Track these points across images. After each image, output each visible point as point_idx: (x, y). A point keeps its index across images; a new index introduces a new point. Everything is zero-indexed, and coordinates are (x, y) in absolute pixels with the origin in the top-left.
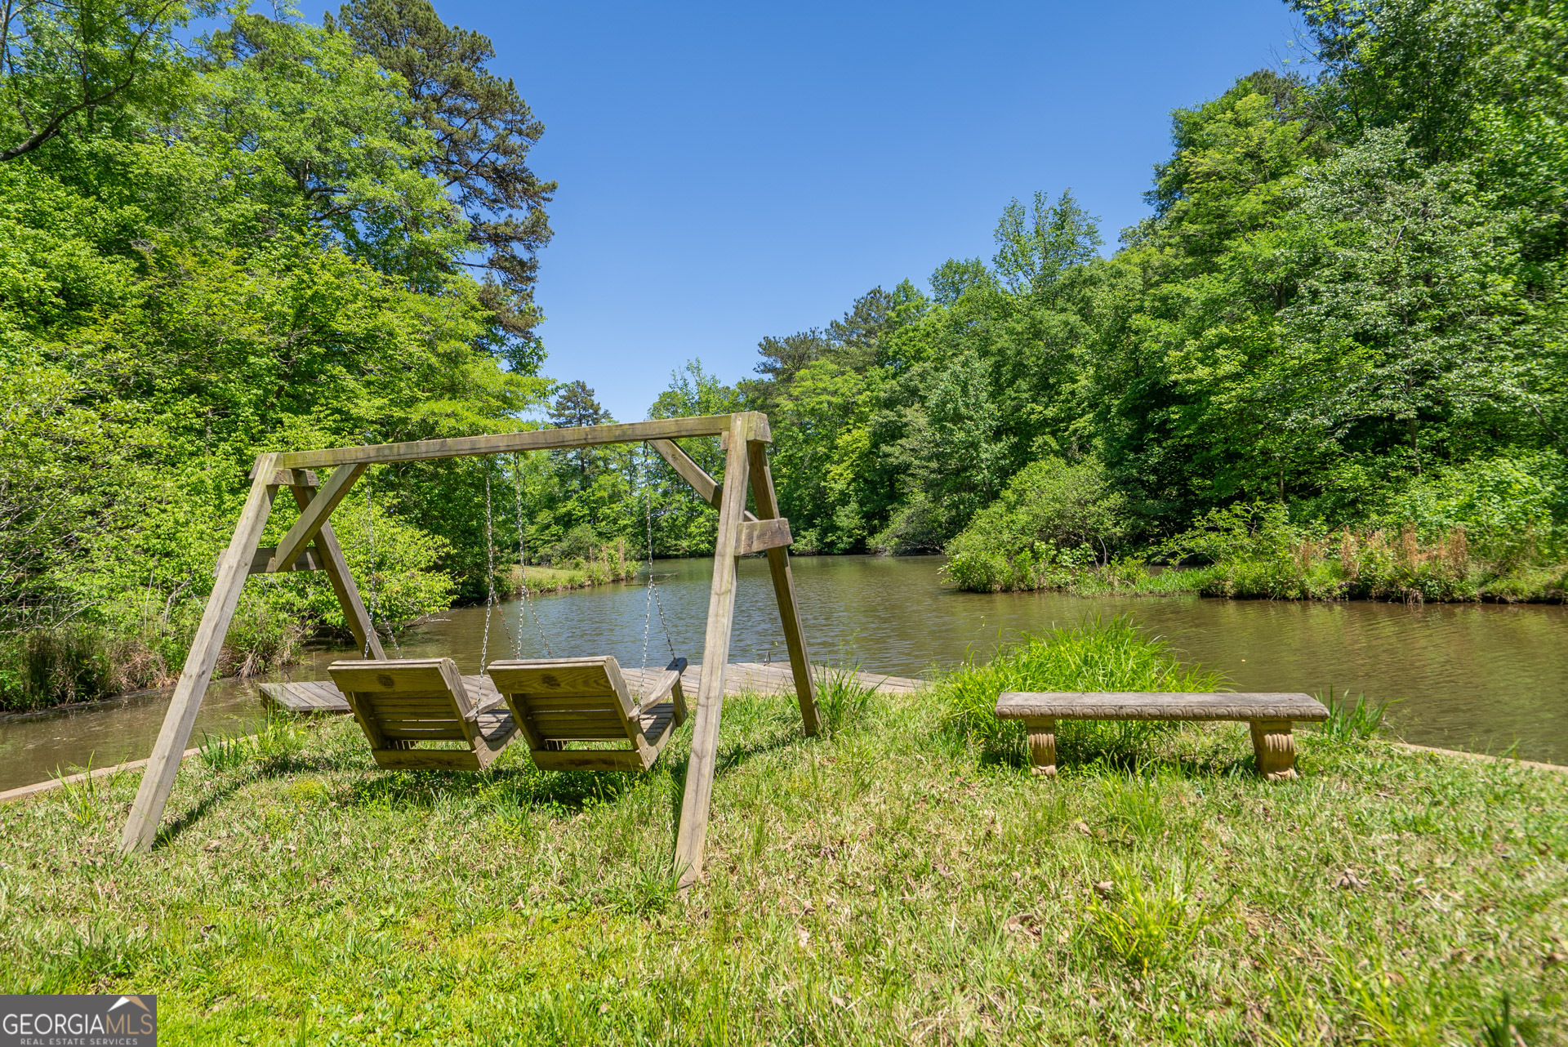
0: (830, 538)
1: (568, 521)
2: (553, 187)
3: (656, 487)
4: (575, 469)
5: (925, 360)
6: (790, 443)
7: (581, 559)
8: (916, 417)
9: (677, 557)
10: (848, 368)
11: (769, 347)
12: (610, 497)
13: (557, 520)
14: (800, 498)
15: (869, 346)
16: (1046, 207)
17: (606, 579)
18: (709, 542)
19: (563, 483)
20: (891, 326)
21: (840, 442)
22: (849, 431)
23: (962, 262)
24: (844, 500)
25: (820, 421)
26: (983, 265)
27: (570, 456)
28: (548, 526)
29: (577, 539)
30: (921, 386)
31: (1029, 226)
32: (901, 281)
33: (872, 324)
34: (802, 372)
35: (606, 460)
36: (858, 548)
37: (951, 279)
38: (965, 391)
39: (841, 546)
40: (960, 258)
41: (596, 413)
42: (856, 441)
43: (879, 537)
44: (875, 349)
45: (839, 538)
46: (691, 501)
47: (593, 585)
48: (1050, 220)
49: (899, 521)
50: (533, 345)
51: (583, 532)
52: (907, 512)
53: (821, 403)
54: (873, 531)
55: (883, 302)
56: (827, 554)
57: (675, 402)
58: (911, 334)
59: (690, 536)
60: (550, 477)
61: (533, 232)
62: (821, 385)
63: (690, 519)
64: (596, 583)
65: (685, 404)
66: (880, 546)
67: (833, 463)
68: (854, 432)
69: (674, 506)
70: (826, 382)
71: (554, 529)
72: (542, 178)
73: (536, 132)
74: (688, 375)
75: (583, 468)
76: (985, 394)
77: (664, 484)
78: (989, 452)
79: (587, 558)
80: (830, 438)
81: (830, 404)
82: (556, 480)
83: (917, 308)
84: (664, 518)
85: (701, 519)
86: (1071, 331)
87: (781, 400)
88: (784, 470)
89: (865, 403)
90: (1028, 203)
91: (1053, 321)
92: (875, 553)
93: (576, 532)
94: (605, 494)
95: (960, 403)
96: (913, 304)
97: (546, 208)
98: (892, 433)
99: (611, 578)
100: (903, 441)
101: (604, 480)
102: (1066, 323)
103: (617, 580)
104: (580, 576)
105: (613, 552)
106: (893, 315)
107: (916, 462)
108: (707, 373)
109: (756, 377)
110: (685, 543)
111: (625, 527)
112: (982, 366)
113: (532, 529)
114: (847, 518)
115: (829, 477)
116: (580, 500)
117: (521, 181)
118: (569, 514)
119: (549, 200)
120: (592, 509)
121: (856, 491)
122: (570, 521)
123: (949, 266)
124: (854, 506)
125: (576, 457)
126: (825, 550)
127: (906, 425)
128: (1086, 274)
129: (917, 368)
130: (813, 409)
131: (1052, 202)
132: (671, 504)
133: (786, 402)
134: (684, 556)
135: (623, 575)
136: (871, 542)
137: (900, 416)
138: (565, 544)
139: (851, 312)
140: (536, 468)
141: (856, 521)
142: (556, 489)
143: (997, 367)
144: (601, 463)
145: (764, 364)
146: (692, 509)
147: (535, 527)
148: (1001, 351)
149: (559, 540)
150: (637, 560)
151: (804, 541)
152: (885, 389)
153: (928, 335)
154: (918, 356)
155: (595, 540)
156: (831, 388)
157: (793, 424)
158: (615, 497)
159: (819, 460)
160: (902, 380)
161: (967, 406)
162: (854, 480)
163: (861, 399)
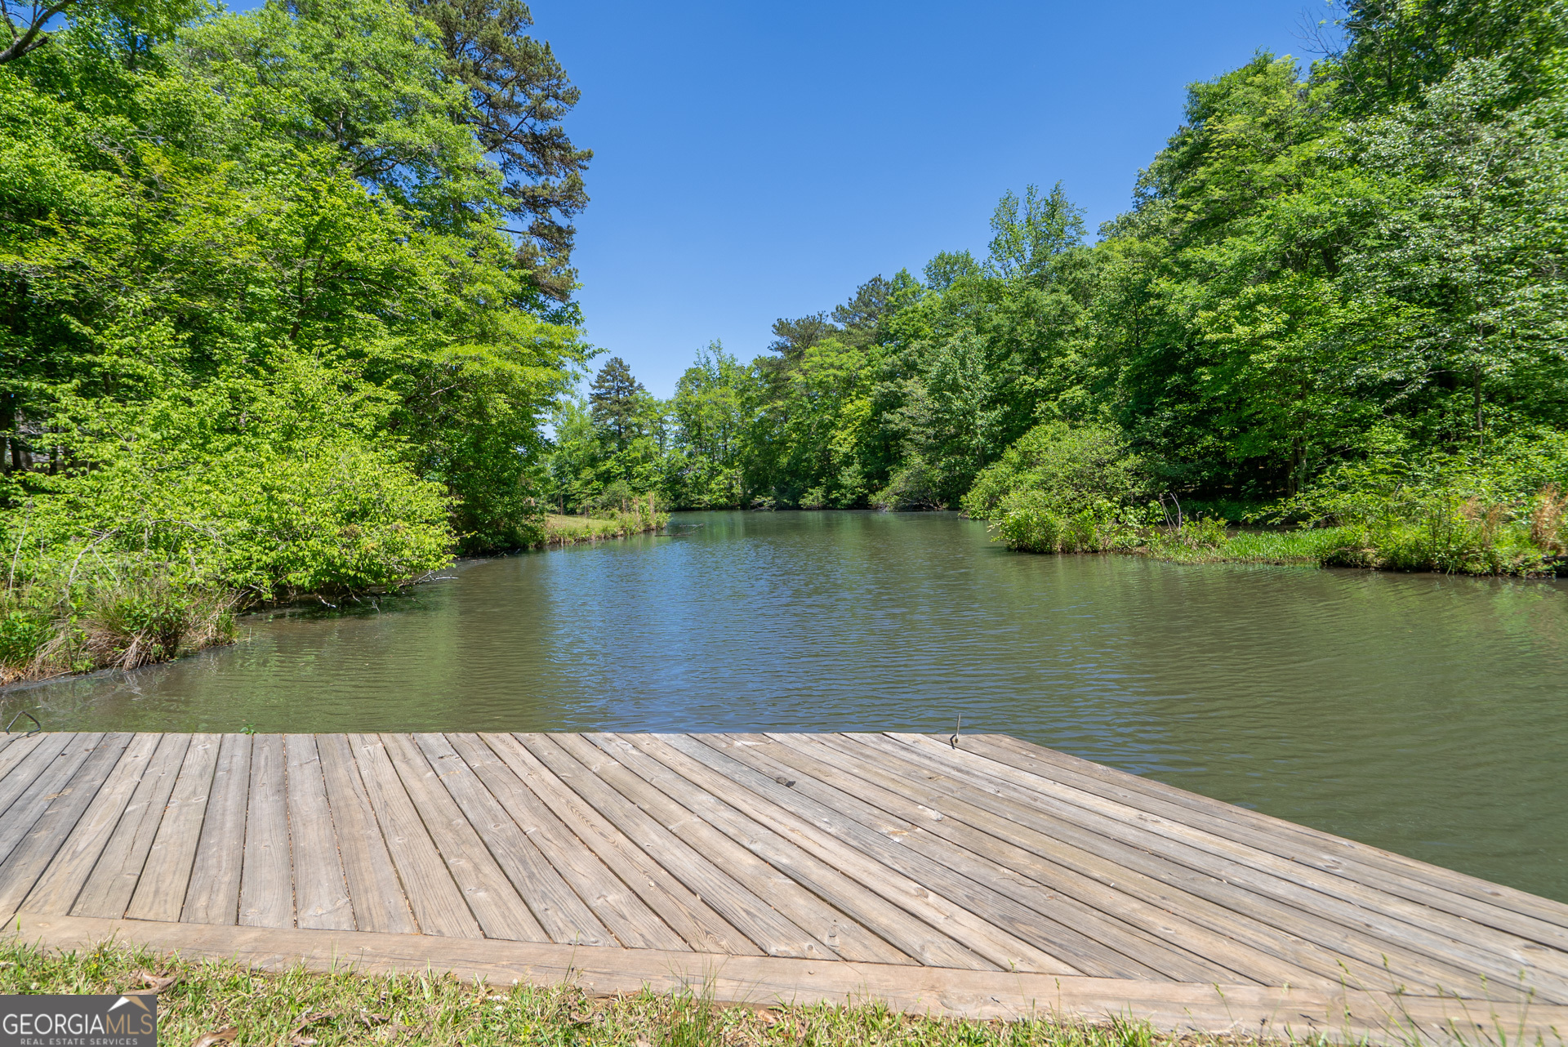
0: (835, 495)
1: (607, 478)
2: (590, 156)
3: (682, 449)
4: (613, 434)
5: (924, 338)
6: (800, 411)
7: (616, 510)
8: (915, 387)
9: (699, 509)
10: (852, 347)
11: (781, 328)
12: (643, 457)
13: (598, 477)
14: (808, 460)
15: (870, 328)
16: (1037, 199)
17: (638, 530)
18: (727, 497)
19: (603, 445)
20: (891, 309)
21: (845, 410)
22: (852, 401)
23: (953, 253)
24: (848, 461)
25: (827, 393)
26: (972, 256)
27: (609, 422)
28: (589, 482)
29: (615, 493)
30: (919, 361)
31: (1021, 216)
32: (899, 271)
33: (873, 308)
34: (812, 349)
35: (640, 426)
36: (861, 504)
37: (944, 270)
38: (963, 365)
39: (844, 501)
40: (951, 250)
41: (631, 385)
42: (859, 409)
43: (880, 494)
44: (875, 329)
45: (842, 495)
46: (712, 462)
47: (625, 535)
48: (1042, 210)
49: (899, 480)
50: (571, 309)
51: (620, 487)
52: (906, 472)
53: (828, 376)
54: (873, 490)
55: (883, 289)
56: (831, 509)
57: (699, 376)
58: (910, 315)
59: (711, 491)
60: (593, 441)
61: (570, 197)
62: (828, 360)
63: (711, 477)
64: (628, 533)
65: (708, 379)
66: (881, 502)
67: (837, 429)
68: (857, 402)
69: (698, 465)
70: (833, 358)
71: (596, 484)
72: (578, 147)
73: (573, 97)
74: (710, 354)
75: (620, 433)
76: (981, 366)
77: (689, 447)
78: (984, 419)
79: (621, 509)
80: (836, 407)
81: (835, 376)
82: (598, 442)
83: (914, 293)
84: (689, 476)
85: (721, 478)
86: (1063, 310)
87: (792, 373)
88: (794, 435)
89: (867, 377)
90: (1020, 194)
91: (1046, 300)
92: (877, 508)
93: (614, 486)
94: (639, 455)
95: (959, 374)
96: (910, 290)
97: (583, 176)
98: (892, 402)
99: (643, 528)
100: (903, 410)
101: (638, 443)
102: (1059, 302)
103: (648, 530)
104: (614, 526)
105: (644, 504)
106: (892, 299)
107: (914, 429)
108: (726, 352)
109: (769, 354)
110: (706, 498)
111: (656, 483)
112: (979, 341)
113: (577, 484)
114: (850, 477)
115: (834, 441)
116: (618, 459)
117: (558, 146)
119: (586, 169)
120: (627, 468)
121: (857, 453)
122: (609, 478)
123: (941, 257)
124: (857, 466)
125: (614, 423)
126: (830, 505)
127: (905, 395)
128: (1077, 257)
129: (915, 345)
130: (821, 382)
131: (1044, 193)
132: (694, 464)
133: (796, 376)
134: (705, 509)
135: (654, 525)
136: (873, 499)
137: (900, 387)
138: (604, 498)
139: (855, 297)
140: (581, 433)
141: (859, 480)
142: (598, 450)
143: (993, 342)
144: (635, 429)
145: (777, 343)
146: (713, 469)
147: (579, 482)
148: (996, 328)
150: (667, 512)
151: (811, 497)
152: (886, 364)
153: (926, 316)
154: (916, 335)
155: (629, 493)
156: (837, 363)
157: (802, 395)
158: (647, 457)
159: (826, 427)
160: (902, 355)
161: (964, 377)
162: (856, 444)
163: (863, 373)
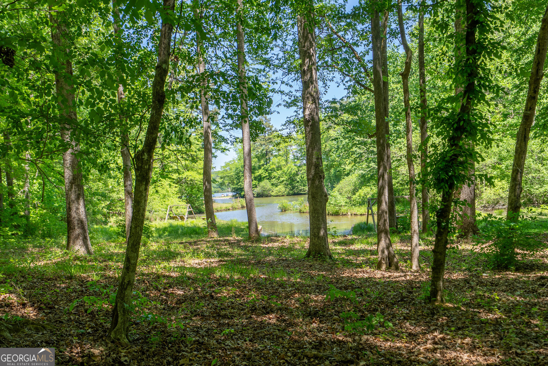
13: (256, 178)
19: (258, 161)
94: (274, 167)
101: (274, 160)
111: (283, 181)
116: (264, 169)
118: (260, 175)
120: (269, 173)
122: (261, 178)
149: (256, 187)
158: (279, 168)
